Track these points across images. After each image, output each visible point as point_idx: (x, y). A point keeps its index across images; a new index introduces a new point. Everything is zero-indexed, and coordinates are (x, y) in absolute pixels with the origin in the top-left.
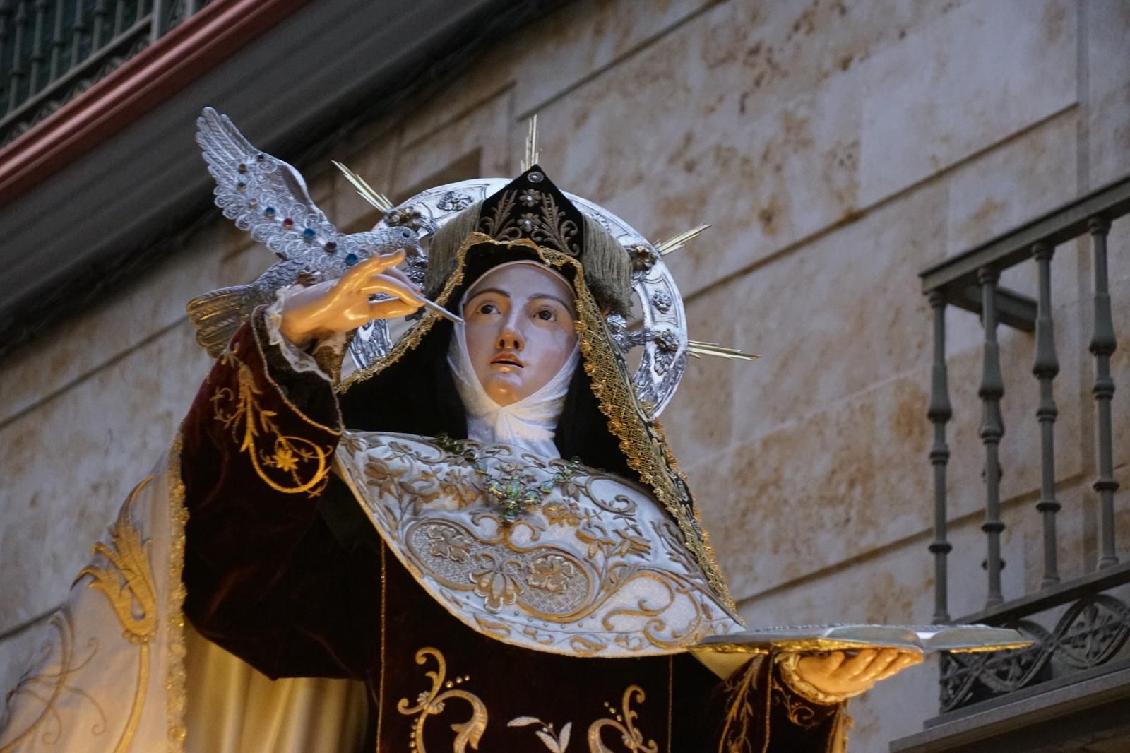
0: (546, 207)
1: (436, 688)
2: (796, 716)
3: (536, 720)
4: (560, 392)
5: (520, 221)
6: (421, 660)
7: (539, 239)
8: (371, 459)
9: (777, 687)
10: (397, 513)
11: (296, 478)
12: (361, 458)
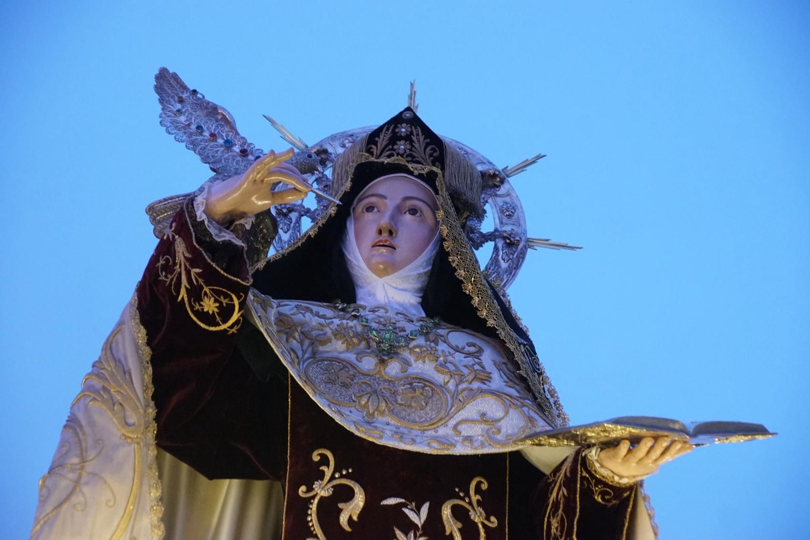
0: (415, 136)
1: (327, 478)
2: (600, 496)
3: (403, 500)
4: (424, 268)
5: (395, 147)
6: (316, 458)
7: (410, 159)
8: (280, 314)
9: (584, 474)
10: (300, 353)
11: (218, 319)
12: (272, 313)
